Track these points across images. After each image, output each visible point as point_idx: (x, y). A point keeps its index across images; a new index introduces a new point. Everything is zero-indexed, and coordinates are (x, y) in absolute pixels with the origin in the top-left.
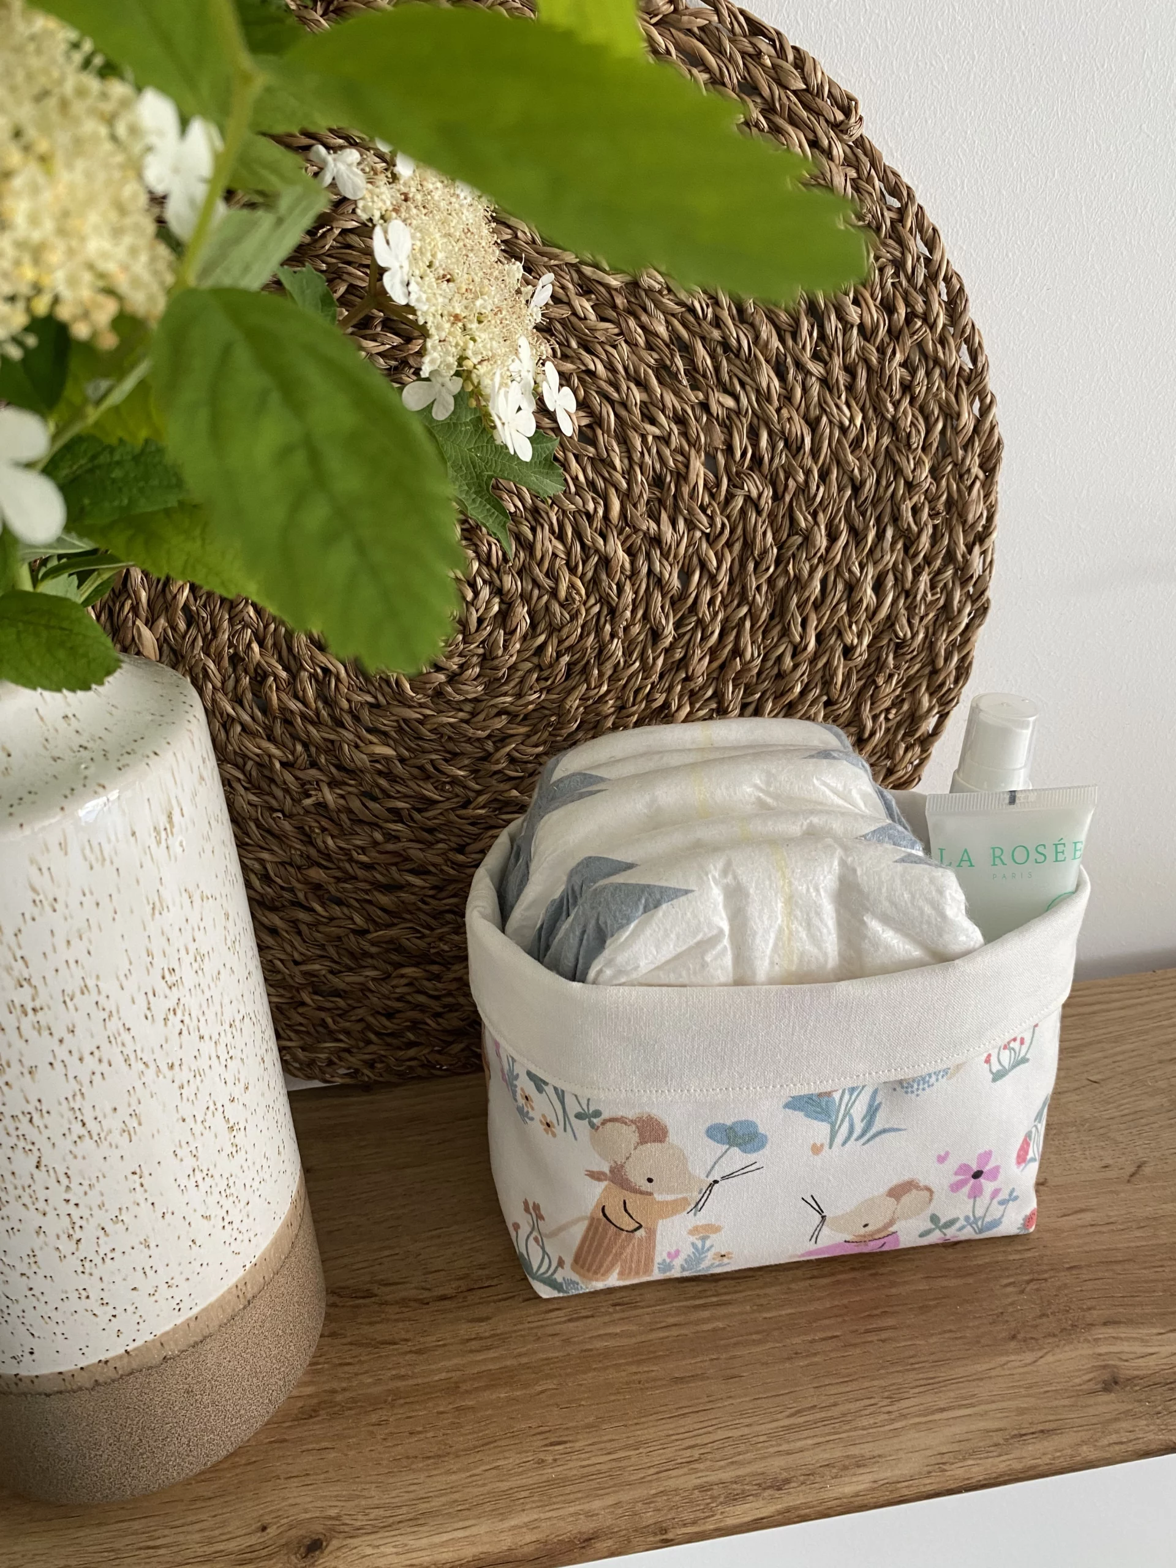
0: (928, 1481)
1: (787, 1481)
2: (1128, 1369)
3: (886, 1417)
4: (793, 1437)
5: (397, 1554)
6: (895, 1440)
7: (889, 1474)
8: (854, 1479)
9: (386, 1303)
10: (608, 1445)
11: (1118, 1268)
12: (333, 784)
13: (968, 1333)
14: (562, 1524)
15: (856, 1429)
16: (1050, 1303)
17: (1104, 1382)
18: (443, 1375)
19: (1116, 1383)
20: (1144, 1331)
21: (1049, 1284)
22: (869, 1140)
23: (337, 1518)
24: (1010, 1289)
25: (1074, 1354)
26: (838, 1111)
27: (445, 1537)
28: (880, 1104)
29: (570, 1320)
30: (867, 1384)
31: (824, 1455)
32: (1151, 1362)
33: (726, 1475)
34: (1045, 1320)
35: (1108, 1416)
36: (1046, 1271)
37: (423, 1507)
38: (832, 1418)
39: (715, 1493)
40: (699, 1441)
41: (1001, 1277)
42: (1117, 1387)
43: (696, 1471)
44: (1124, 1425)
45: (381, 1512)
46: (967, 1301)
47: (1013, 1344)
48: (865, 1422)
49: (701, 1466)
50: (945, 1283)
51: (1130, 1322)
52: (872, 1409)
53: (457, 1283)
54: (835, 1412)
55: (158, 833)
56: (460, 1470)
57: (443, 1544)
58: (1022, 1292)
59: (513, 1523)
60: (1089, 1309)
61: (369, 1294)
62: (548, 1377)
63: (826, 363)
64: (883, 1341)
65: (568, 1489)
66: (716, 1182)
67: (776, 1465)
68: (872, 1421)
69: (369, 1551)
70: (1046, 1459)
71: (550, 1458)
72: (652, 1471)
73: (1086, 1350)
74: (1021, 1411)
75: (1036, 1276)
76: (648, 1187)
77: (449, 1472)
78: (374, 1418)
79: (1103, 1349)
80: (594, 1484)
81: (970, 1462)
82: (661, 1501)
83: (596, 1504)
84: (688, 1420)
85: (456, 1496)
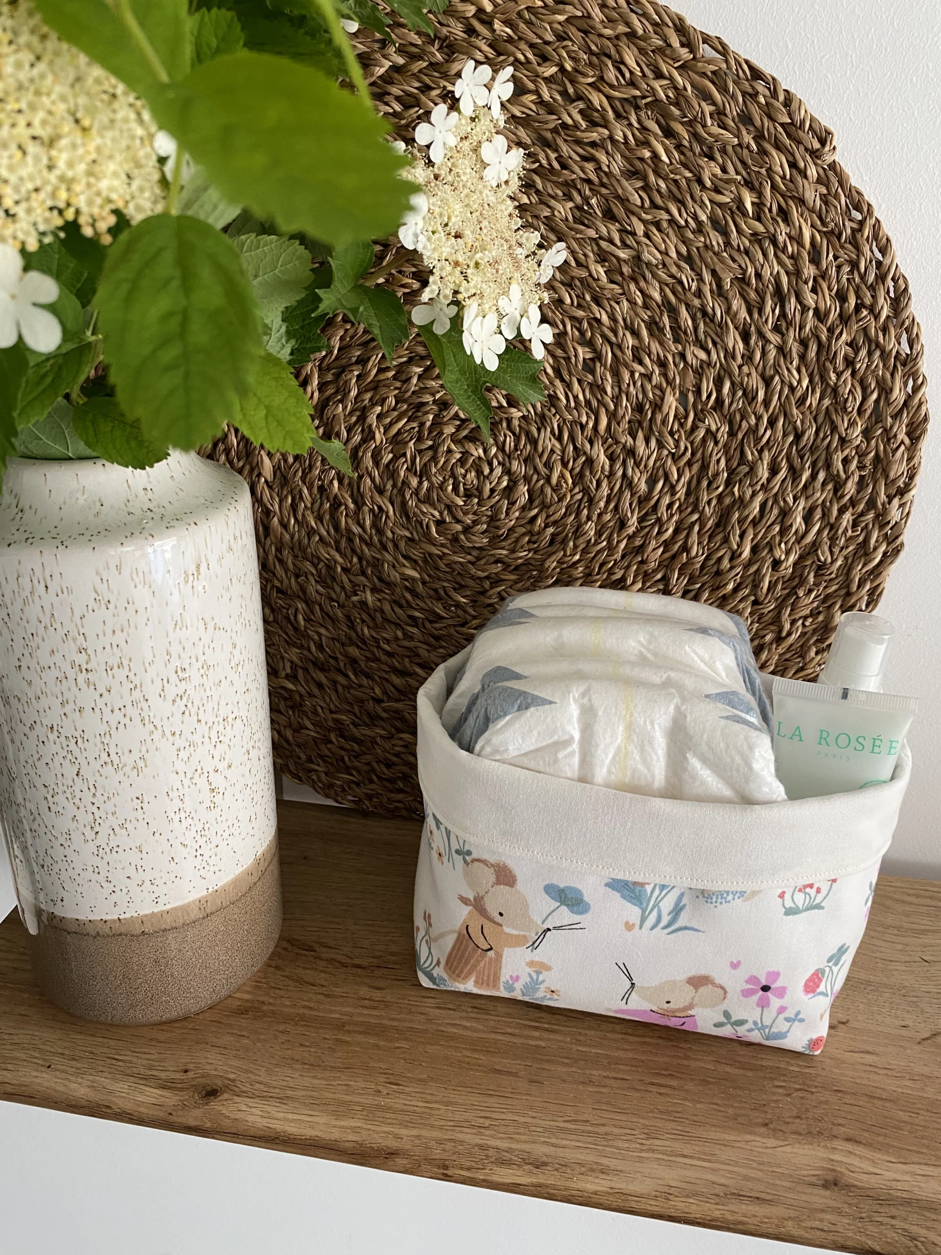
0: (652, 1202)
1: (545, 1164)
2: (850, 1178)
3: (638, 1146)
4: (562, 1136)
5: (262, 1117)
6: (637, 1164)
7: (623, 1186)
8: (596, 1181)
9: (320, 959)
10: (429, 1097)
11: (878, 1103)
12: (374, 590)
13: (730, 1111)
14: (376, 1136)
15: (611, 1146)
16: (807, 1110)
17: (826, 1181)
18: (337, 1016)
19: (836, 1184)
20: (878, 1155)
21: (813, 1097)
22: (672, 932)
23: (233, 1081)
24: (780, 1091)
25: (809, 1153)
26: (649, 901)
27: (296, 1117)
28: (684, 906)
29: (438, 1008)
30: (634, 1119)
31: (580, 1156)
32: (873, 1181)
33: (504, 1144)
34: (798, 1120)
35: (817, 1206)
36: (816, 1087)
37: (289, 1093)
38: (597, 1133)
39: (491, 1152)
40: (494, 1115)
41: (776, 1079)
42: (836, 1189)
43: (482, 1134)
44: (828, 1216)
45: (262, 1087)
46: (740, 1088)
47: (763, 1130)
48: (620, 1144)
49: (487, 1132)
50: (728, 1069)
51: (868, 1145)
52: (631, 1137)
53: (371, 960)
54: (602, 1130)
55: (187, 576)
56: (322, 1078)
57: (293, 1121)
58: (789, 1095)
59: (343, 1123)
60: (839, 1125)
61: (311, 949)
62: (406, 1039)
63: (783, 335)
64: (661, 1094)
65: (388, 1115)
66: (549, 930)
67: (540, 1151)
68: (626, 1145)
69: (244, 1108)
70: (755, 1221)
71: (385, 1092)
72: (451, 1123)
73: (821, 1153)
74: (747, 1178)
75: (805, 1087)
76: (498, 919)
77: (314, 1077)
78: (282, 1027)
79: (837, 1157)
80: (407, 1118)
81: (691, 1201)
82: (449, 1146)
83: (404, 1132)
84: (492, 1100)
85: (314, 1094)
